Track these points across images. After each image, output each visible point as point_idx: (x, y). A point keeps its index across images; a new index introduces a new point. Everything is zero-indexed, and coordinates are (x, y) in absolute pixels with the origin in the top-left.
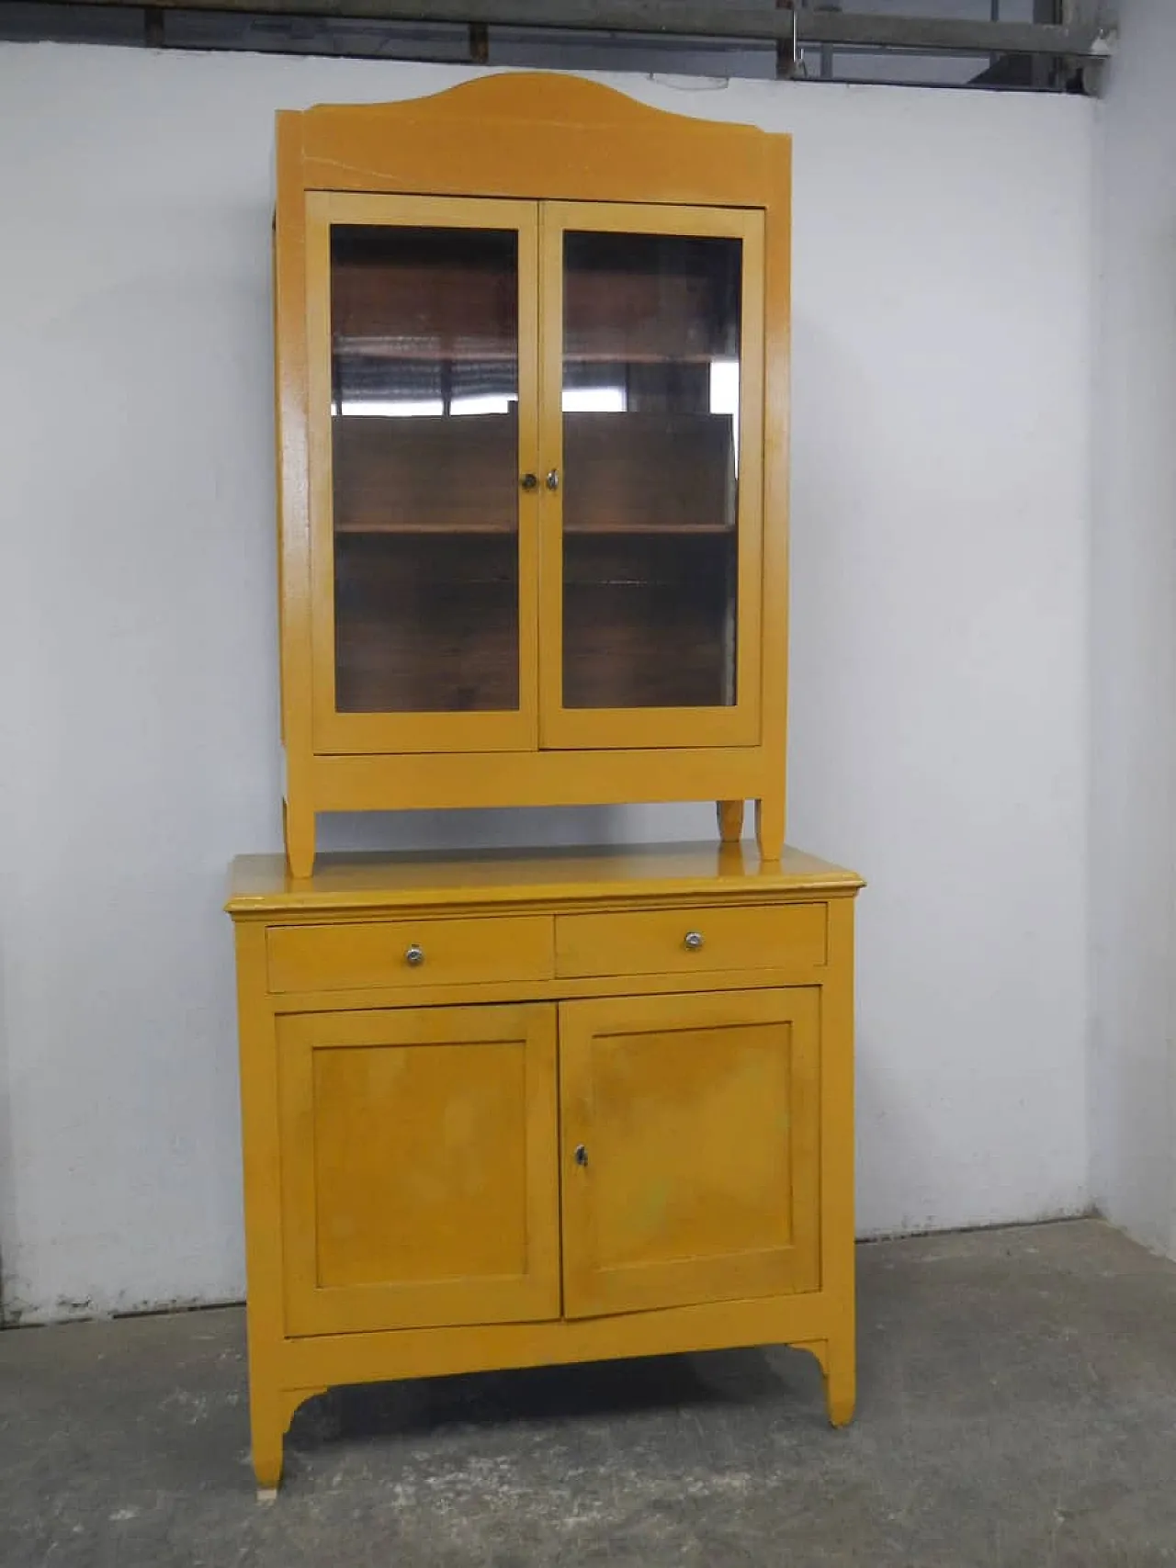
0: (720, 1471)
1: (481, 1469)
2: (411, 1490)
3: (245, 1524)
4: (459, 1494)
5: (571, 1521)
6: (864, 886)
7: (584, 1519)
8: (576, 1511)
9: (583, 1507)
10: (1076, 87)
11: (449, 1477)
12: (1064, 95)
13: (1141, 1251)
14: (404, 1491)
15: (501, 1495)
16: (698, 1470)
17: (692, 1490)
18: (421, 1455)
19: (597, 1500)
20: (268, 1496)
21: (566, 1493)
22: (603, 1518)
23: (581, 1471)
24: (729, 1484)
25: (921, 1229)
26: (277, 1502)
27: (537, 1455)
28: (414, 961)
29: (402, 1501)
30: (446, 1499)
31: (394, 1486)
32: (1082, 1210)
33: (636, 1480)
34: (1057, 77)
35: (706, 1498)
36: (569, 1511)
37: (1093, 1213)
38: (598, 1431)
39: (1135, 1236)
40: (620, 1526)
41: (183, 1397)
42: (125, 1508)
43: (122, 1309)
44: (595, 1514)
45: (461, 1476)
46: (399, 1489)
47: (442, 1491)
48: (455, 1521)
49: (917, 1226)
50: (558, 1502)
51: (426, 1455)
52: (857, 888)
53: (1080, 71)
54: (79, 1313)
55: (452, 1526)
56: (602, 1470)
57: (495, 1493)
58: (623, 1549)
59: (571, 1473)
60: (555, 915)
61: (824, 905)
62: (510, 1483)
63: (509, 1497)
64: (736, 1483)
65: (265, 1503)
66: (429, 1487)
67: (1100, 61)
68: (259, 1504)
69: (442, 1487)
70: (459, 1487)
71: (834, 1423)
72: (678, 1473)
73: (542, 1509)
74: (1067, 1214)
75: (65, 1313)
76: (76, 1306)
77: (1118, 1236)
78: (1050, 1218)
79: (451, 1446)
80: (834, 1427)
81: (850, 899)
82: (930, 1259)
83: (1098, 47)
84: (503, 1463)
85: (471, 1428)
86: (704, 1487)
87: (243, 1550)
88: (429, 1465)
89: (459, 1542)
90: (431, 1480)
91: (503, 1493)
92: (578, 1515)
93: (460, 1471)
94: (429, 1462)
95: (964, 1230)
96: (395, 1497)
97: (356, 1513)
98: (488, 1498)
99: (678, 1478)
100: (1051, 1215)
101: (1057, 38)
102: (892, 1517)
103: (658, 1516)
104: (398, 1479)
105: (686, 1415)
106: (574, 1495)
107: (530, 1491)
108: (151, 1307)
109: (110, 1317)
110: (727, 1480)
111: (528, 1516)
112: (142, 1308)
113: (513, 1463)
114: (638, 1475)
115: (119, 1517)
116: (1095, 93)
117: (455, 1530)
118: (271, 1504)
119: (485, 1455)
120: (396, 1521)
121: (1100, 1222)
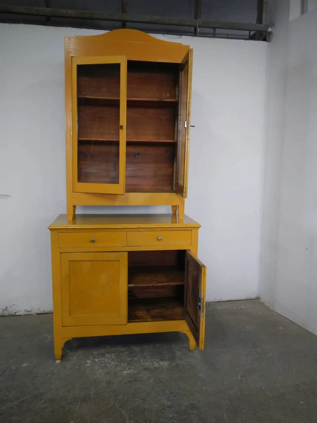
0: (162, 360)
1: (108, 357)
2: (91, 362)
3: (51, 369)
4: (102, 363)
5: (125, 372)
6: (201, 227)
7: (128, 372)
8: (127, 369)
9: (129, 369)
10: (265, 40)
11: (100, 359)
12: (262, 41)
13: (268, 308)
14: (89, 362)
15: (111, 364)
16: (157, 360)
17: (155, 365)
18: (95, 353)
19: (132, 367)
20: (58, 362)
21: (126, 364)
22: (133, 372)
23: (130, 359)
24: (164, 364)
25: (219, 300)
26: (60, 363)
27: (121, 354)
28: (93, 241)
29: (88, 365)
30: (98, 364)
31: (87, 361)
32: (255, 297)
33: (143, 362)
34: (260, 37)
35: (158, 367)
36: (125, 369)
37: (258, 298)
38: (136, 349)
39: (266, 304)
40: (136, 374)
41: (46, 335)
42: (26, 363)
43: (39, 312)
44: (131, 371)
45: (103, 359)
46: (88, 361)
47: (98, 362)
48: (99, 371)
49: (218, 300)
50: (123, 367)
51: (96, 353)
52: (199, 227)
53: (266, 36)
54: (28, 313)
55: (98, 372)
56: (135, 359)
57: (110, 364)
58: (136, 380)
59: (128, 359)
60: (127, 232)
61: (191, 231)
62: (114, 361)
63: (113, 365)
64: (165, 364)
65: (57, 363)
66: (95, 361)
67: (270, 33)
68: (56, 364)
69: (98, 361)
70: (102, 361)
71: (191, 349)
72: (152, 360)
73: (119, 369)
74: (252, 298)
75: (26, 313)
76: (28, 311)
77: (262, 304)
78: (248, 299)
79: (102, 351)
80: (191, 350)
81: (197, 230)
82: (220, 308)
83: (270, 30)
84: (113, 356)
85: (108, 346)
86: (158, 365)
87: (49, 376)
88: (96, 356)
89: (99, 376)
90: (96, 360)
91: (112, 364)
92: (128, 371)
93: (103, 357)
94: (96, 355)
95: (228, 301)
96: (87, 363)
97: (77, 367)
98: (108, 365)
99: (152, 362)
100: (249, 298)
101: (261, 27)
102: (200, 375)
103: (146, 372)
104: (89, 359)
105: (157, 345)
106: (128, 365)
107: (118, 364)
108: (45, 312)
109: (36, 314)
110: (163, 363)
111: (116, 370)
112: (43, 312)
113: (116, 356)
114: (143, 361)
115: (23, 365)
116: (269, 41)
117: (98, 373)
118: (58, 364)
119: (110, 354)
120: (85, 370)
121: (259, 300)
